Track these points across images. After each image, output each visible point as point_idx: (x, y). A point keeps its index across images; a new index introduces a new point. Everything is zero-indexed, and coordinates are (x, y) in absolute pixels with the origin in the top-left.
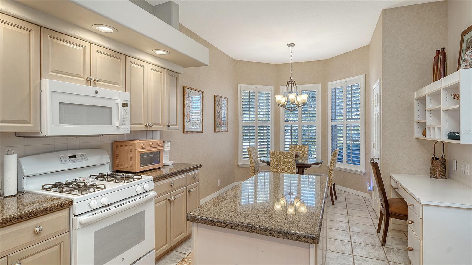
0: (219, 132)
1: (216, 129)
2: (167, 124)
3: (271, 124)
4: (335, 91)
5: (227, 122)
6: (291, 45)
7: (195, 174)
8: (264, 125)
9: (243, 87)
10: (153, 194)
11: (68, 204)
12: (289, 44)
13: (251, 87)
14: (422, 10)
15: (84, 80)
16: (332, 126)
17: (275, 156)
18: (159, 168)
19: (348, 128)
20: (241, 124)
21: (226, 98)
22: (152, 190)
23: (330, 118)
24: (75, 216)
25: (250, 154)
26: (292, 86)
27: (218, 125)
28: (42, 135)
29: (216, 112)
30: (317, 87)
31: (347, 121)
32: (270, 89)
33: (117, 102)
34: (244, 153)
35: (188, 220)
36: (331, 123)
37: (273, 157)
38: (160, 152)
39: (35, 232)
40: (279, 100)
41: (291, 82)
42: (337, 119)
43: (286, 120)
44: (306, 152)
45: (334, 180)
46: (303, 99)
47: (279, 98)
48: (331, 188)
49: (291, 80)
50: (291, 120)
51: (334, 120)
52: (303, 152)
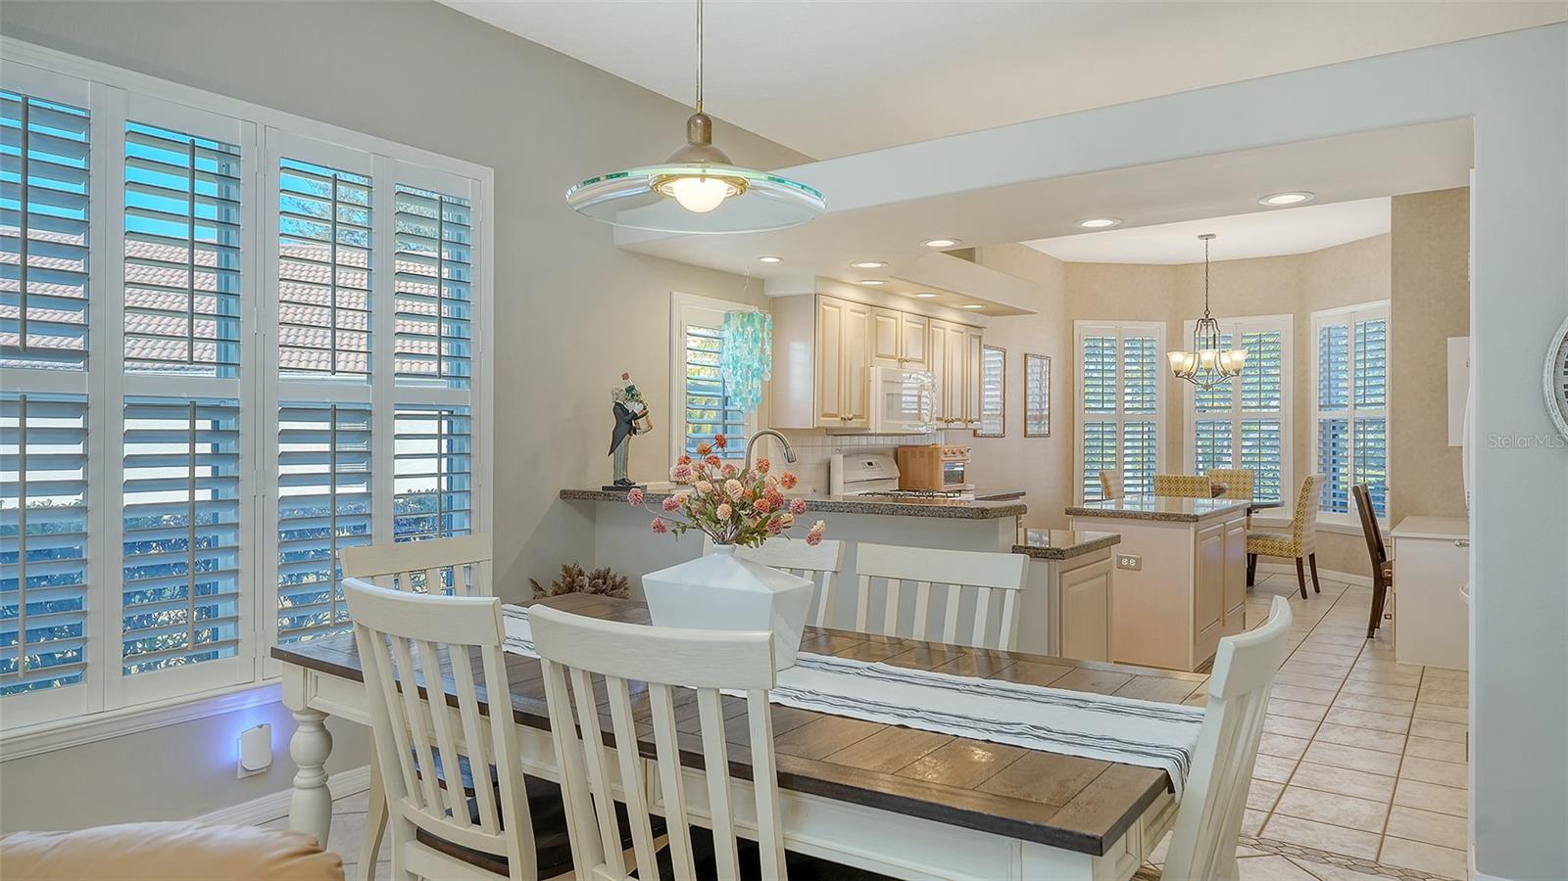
0: (1034, 436)
1: (1028, 430)
2: (969, 419)
3: (1160, 420)
4: (1328, 335)
5: (1049, 414)
6: (1207, 237)
8: (1141, 421)
9: (1085, 328)
12: (1201, 236)
13: (1107, 327)
15: (897, 361)
16: (1322, 421)
17: (1165, 485)
18: (960, 491)
19: (1358, 428)
20: (1080, 416)
21: (1045, 357)
23: (1314, 404)
26: (1210, 328)
27: (1028, 419)
28: (869, 432)
29: (1028, 393)
30: (1284, 323)
31: (1355, 409)
32: (1158, 329)
34: (1087, 490)
35: (1067, 513)
36: (1317, 416)
37: (1162, 489)
40: (1177, 364)
41: (1207, 320)
42: (1333, 406)
43: (1200, 407)
44: (1248, 487)
45: (1311, 546)
46: (1236, 362)
47: (1177, 358)
48: (1299, 561)
49: (1207, 316)
50: (1213, 408)
51: (1328, 406)
52: (1241, 486)
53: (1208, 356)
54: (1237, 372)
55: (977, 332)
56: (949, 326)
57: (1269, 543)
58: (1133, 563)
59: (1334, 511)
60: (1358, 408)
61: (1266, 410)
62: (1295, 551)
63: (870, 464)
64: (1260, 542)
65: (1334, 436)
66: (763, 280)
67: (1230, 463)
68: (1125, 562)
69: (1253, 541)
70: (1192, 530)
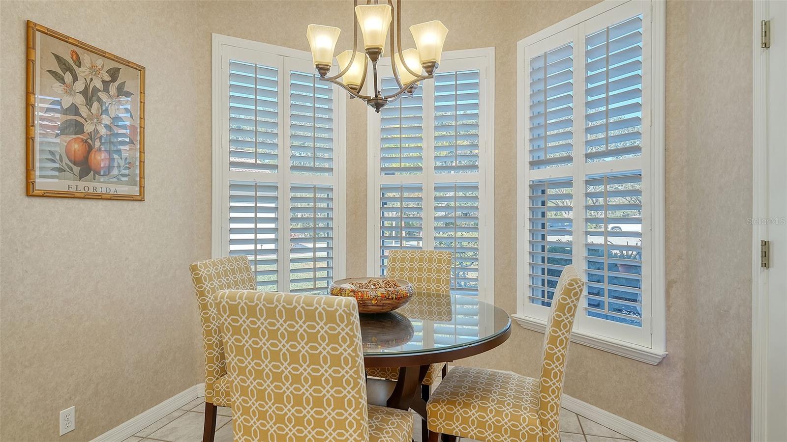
16: (531, 183)
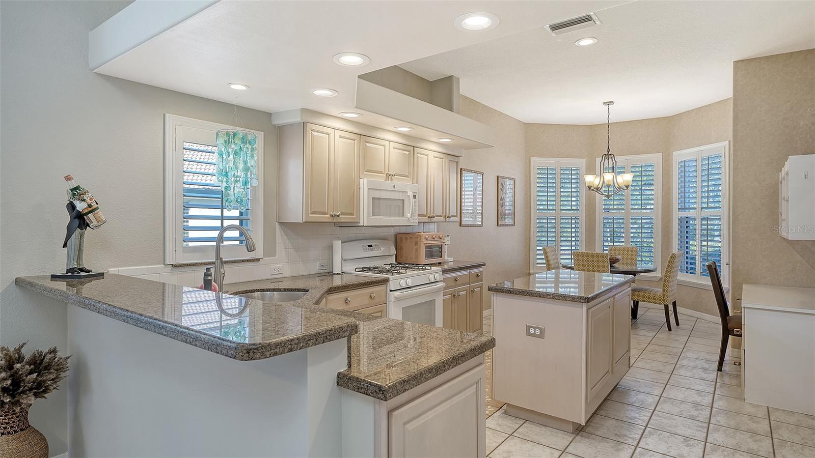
0: (504, 225)
1: (499, 221)
2: (448, 215)
3: (582, 215)
4: (684, 165)
5: (514, 212)
6: (608, 103)
7: (479, 272)
8: (569, 216)
9: (537, 162)
10: (441, 284)
11: (385, 281)
12: (605, 103)
13: (550, 162)
14: (791, 61)
15: (385, 175)
16: (679, 218)
17: (580, 258)
18: (440, 263)
19: (703, 222)
20: (534, 214)
21: (512, 179)
22: (441, 281)
23: (675, 206)
24: (391, 291)
25: (547, 257)
26: (610, 160)
27: (500, 215)
28: (360, 225)
29: (499, 199)
30: (656, 159)
31: (701, 211)
32: (581, 163)
33: (409, 194)
34: (538, 257)
36: (677, 215)
37: (578, 260)
38: (442, 245)
39: (371, 297)
40: (590, 182)
41: (608, 155)
42: (687, 209)
43: (606, 209)
44: (634, 257)
45: (674, 296)
46: (627, 181)
47: (590, 179)
48: (666, 307)
49: (608, 153)
50: (613, 209)
51: (683, 209)
52: (629, 257)
53: (608, 177)
54: (627, 187)
55: (456, 159)
56: (431, 154)
57: (647, 295)
58: (538, 332)
59: (687, 272)
60: (703, 210)
61: (645, 211)
62: (664, 300)
63: (371, 246)
64: (641, 294)
65: (687, 227)
66: (271, 114)
67: (623, 242)
68: (532, 331)
69: (637, 293)
70: (585, 308)
